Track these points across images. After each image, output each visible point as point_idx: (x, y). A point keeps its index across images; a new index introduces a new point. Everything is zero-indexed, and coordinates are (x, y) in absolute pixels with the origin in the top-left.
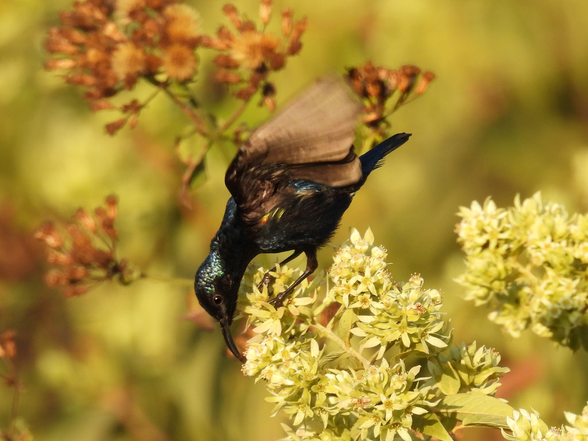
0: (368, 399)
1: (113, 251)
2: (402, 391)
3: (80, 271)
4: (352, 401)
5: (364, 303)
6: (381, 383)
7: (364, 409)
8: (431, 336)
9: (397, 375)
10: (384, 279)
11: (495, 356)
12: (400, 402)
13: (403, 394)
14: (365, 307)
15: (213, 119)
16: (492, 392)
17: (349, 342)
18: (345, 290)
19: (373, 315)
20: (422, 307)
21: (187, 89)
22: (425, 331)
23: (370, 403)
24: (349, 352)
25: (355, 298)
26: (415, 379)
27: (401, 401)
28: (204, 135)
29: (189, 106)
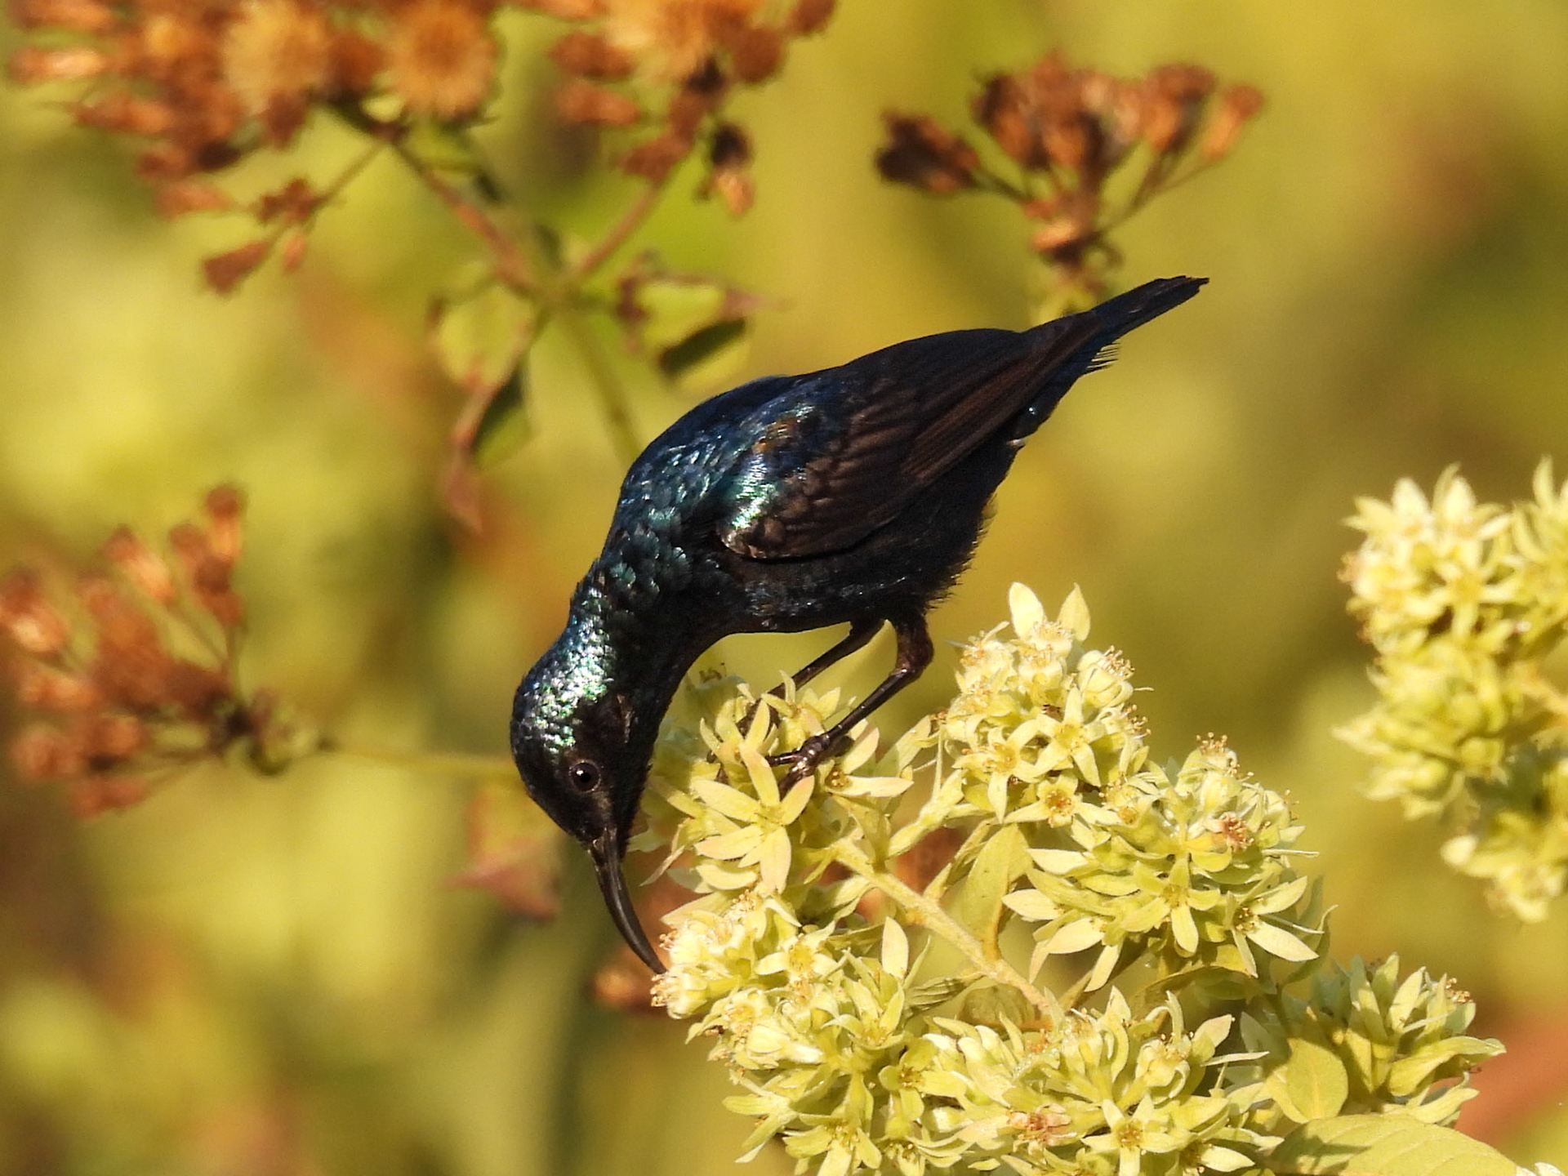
0: (1063, 1116)
1: (227, 666)
2: (1172, 1095)
3: (124, 730)
4: (1009, 1122)
5: (1054, 808)
6: (1108, 1066)
7: (1051, 1149)
8: (1264, 923)
9: (1158, 1041)
10: (1123, 735)
11: (1457, 1002)
12: (1166, 1129)
13: (1175, 1103)
14: (1059, 820)
15: (549, 241)
16: (1445, 1119)
17: (997, 941)
18: (996, 763)
19: (1081, 849)
20: (1241, 827)
21: (465, 144)
22: (1249, 903)
23: (1070, 1128)
24: (993, 975)
25: (1028, 792)
26: (1214, 1056)
27: (1170, 1125)
28: (521, 290)
29: (472, 197)
